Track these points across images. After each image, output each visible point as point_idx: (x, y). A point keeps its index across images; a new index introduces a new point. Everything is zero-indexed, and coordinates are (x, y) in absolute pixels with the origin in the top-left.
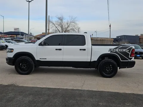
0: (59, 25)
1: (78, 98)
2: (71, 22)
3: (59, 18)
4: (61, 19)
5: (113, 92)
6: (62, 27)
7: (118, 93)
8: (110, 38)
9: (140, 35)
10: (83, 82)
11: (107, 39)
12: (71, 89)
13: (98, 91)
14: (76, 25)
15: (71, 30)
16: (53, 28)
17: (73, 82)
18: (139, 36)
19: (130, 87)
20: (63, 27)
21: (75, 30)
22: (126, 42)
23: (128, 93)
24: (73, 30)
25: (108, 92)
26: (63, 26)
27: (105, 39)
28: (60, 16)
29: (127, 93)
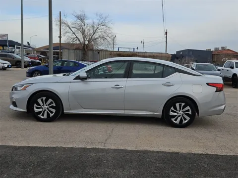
0: (78, 29)
1: (91, 171)
2: (99, 24)
3: (78, 17)
4: (81, 18)
5: (168, 153)
6: (83, 33)
7: (177, 153)
8: (166, 53)
9: (214, 50)
10: (109, 132)
11: (160, 55)
12: (81, 148)
13: (138, 152)
14: (109, 30)
15: (99, 39)
16: (67, 34)
17: (88, 134)
18: (212, 50)
19: (200, 141)
20: (86, 34)
21: (107, 38)
22: (191, 60)
23: (198, 154)
24: (104, 38)
25: (158, 152)
26: (85, 31)
27: (158, 55)
28: (79, 13)
29: (196, 152)
